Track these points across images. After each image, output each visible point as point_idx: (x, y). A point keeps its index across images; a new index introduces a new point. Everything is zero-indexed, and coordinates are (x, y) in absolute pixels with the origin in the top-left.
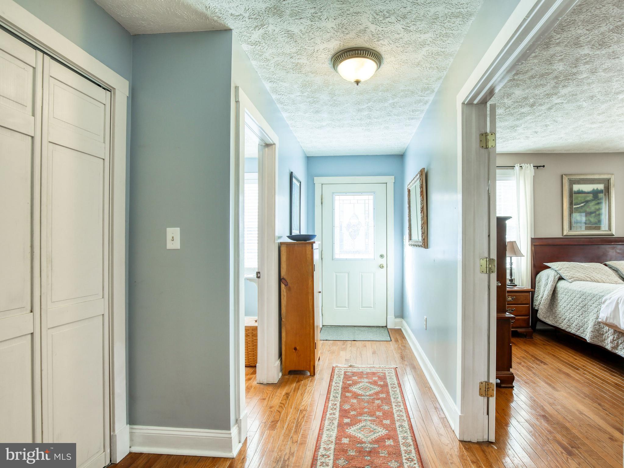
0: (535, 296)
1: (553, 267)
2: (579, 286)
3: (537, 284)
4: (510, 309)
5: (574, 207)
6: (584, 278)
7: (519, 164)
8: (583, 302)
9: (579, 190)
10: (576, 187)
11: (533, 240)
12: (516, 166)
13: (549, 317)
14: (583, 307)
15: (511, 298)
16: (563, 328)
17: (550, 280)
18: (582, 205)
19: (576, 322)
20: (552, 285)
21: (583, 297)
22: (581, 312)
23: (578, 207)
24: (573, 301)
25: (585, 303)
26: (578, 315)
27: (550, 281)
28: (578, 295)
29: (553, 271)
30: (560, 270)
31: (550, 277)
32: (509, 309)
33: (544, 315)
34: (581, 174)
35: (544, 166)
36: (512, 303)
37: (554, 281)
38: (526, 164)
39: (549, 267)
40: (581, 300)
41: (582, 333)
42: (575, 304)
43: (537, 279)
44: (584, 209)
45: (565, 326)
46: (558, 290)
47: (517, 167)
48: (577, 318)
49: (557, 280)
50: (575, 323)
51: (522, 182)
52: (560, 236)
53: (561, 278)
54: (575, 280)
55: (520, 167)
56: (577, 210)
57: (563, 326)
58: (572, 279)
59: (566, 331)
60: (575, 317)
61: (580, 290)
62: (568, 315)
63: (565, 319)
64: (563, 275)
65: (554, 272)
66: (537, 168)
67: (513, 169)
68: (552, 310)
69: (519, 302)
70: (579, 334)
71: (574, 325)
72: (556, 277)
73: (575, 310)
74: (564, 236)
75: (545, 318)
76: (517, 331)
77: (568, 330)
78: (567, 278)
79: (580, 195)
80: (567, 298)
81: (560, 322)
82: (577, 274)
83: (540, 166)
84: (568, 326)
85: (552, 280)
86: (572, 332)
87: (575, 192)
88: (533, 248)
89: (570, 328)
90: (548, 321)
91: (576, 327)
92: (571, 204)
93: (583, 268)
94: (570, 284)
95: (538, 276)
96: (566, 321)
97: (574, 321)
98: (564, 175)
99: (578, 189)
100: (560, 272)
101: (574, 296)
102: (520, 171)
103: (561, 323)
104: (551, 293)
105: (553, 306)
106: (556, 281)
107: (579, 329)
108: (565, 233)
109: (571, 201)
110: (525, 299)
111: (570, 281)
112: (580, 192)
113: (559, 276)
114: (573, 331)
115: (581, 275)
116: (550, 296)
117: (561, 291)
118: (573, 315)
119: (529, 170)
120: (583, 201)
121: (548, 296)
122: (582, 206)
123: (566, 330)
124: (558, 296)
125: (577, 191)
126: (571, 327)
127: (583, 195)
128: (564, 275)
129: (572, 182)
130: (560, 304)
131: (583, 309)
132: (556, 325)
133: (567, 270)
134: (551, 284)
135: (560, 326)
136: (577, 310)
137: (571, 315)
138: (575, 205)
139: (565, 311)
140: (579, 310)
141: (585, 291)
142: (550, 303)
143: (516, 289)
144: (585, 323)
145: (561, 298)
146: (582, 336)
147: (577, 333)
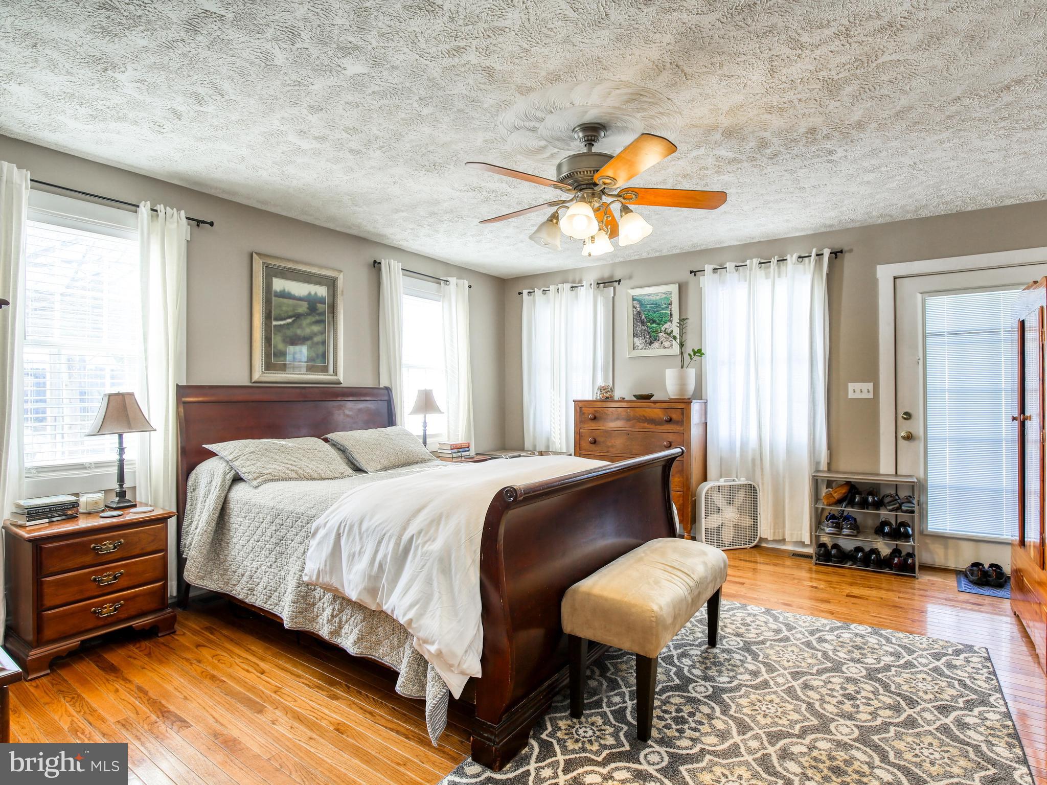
0: (185, 523)
1: (221, 454)
2: (271, 496)
3: (189, 495)
4: (109, 575)
5: (274, 323)
6: (284, 473)
7: (148, 203)
8: (278, 533)
9: (284, 290)
10: (279, 284)
11: (181, 391)
12: (142, 205)
13: (211, 573)
14: (278, 544)
15: (110, 544)
16: (240, 597)
17: (214, 483)
18: (289, 320)
19: (265, 579)
20: (219, 497)
21: (277, 521)
22: (273, 556)
23: (280, 325)
24: (259, 532)
25: (281, 534)
26: (269, 564)
27: (214, 486)
28: (269, 517)
29: (221, 461)
30: (236, 459)
31: (215, 477)
32: (106, 576)
33: (199, 572)
34: (289, 260)
35: (212, 224)
36: (116, 557)
37: (223, 485)
38: (168, 208)
39: (212, 454)
40: (274, 528)
41: (277, 604)
42: (263, 537)
43: (190, 483)
44: (291, 329)
45: (244, 591)
46: (231, 506)
47: (144, 209)
48: (267, 569)
49: (228, 483)
50: (262, 583)
51: (155, 248)
52: (244, 381)
53: (237, 479)
54: (265, 482)
55: (152, 210)
56: (279, 331)
57: (240, 592)
58: (260, 480)
59: (245, 603)
60: (263, 567)
61: (271, 505)
62: (249, 565)
63: (243, 575)
64: (242, 471)
65: (224, 464)
66: (198, 225)
67: (136, 212)
68: (218, 555)
69: (137, 552)
70: (271, 607)
71: (260, 588)
72: (228, 477)
73: (263, 552)
74: (254, 382)
75: (202, 578)
76: (131, 626)
77: (250, 600)
78: (250, 476)
79: (285, 300)
80: (247, 524)
81: (235, 583)
82: (270, 466)
83: (203, 222)
84: (249, 590)
85: (219, 483)
86: (256, 605)
87: (276, 292)
88: (182, 410)
89: (254, 595)
90: (209, 583)
91: (264, 592)
92: (268, 316)
93: (283, 450)
94: (254, 490)
95: (193, 475)
96: (245, 579)
97: (261, 579)
98: (256, 253)
99: (282, 289)
100: (236, 463)
101: (261, 520)
102: (152, 221)
103: (235, 585)
104: (217, 515)
105: (221, 545)
106: (227, 487)
107: (271, 597)
108: (256, 377)
109: (268, 311)
110: (153, 541)
111: (255, 483)
112: (284, 295)
113: (233, 473)
114: (259, 603)
115: (277, 467)
116: (213, 524)
117: (236, 509)
118: (259, 563)
119: (176, 224)
120: (290, 314)
121: (208, 523)
122: (288, 324)
123: (247, 601)
124: (232, 520)
125: (280, 292)
126: (255, 592)
127: (291, 302)
128: (244, 470)
129: (271, 272)
130: (235, 540)
131: (277, 548)
132: (227, 590)
133: (252, 457)
134: (215, 494)
135: (234, 592)
136: (267, 552)
137: (255, 564)
138: (276, 319)
139: (245, 555)
140: (271, 551)
141: (281, 506)
142: (213, 540)
143: (131, 516)
144: (281, 580)
145: (237, 526)
146: (276, 611)
147: (267, 607)
